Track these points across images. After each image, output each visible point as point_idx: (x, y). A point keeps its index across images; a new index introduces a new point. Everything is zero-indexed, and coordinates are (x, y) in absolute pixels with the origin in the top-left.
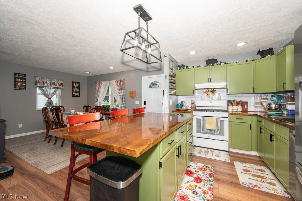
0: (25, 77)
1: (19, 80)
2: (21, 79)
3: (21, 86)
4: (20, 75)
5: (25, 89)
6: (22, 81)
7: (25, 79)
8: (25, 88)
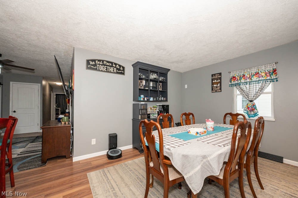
0: (220, 76)
1: (215, 81)
2: (217, 79)
3: (217, 87)
4: (216, 75)
5: (220, 91)
6: (217, 81)
7: (220, 79)
8: (221, 89)
